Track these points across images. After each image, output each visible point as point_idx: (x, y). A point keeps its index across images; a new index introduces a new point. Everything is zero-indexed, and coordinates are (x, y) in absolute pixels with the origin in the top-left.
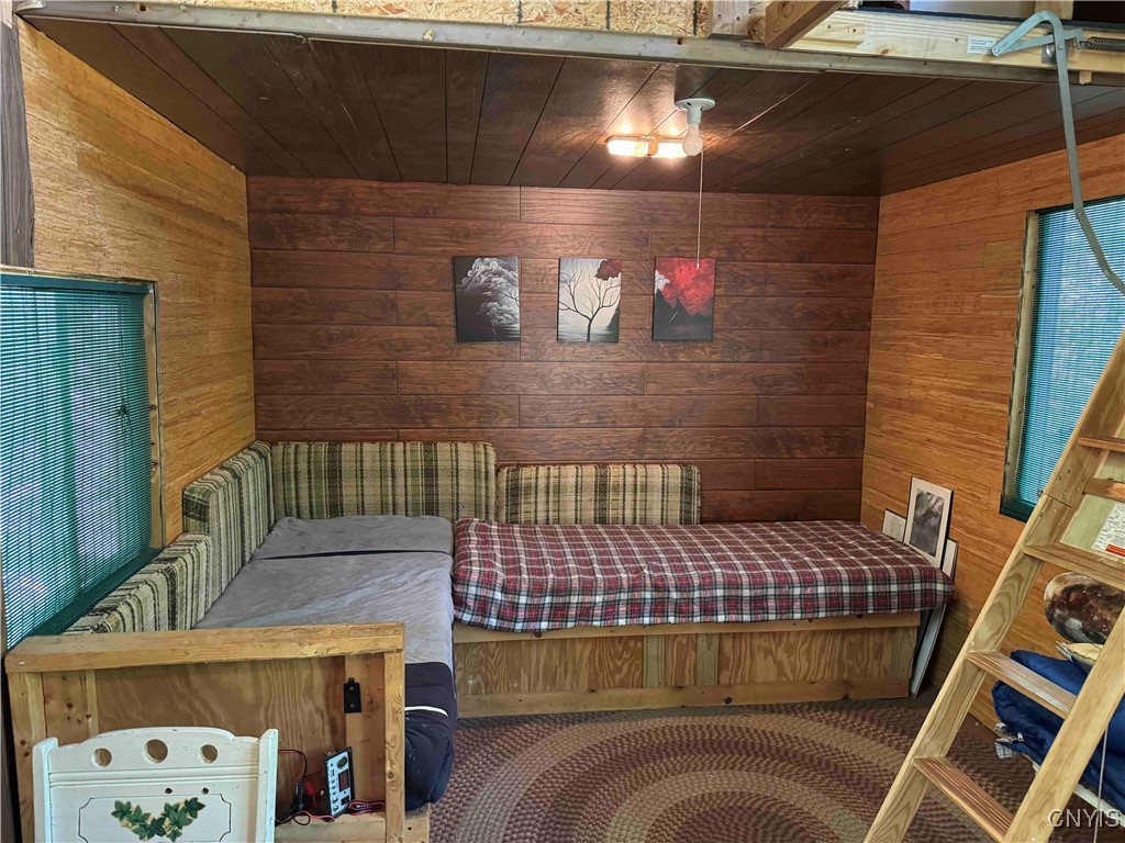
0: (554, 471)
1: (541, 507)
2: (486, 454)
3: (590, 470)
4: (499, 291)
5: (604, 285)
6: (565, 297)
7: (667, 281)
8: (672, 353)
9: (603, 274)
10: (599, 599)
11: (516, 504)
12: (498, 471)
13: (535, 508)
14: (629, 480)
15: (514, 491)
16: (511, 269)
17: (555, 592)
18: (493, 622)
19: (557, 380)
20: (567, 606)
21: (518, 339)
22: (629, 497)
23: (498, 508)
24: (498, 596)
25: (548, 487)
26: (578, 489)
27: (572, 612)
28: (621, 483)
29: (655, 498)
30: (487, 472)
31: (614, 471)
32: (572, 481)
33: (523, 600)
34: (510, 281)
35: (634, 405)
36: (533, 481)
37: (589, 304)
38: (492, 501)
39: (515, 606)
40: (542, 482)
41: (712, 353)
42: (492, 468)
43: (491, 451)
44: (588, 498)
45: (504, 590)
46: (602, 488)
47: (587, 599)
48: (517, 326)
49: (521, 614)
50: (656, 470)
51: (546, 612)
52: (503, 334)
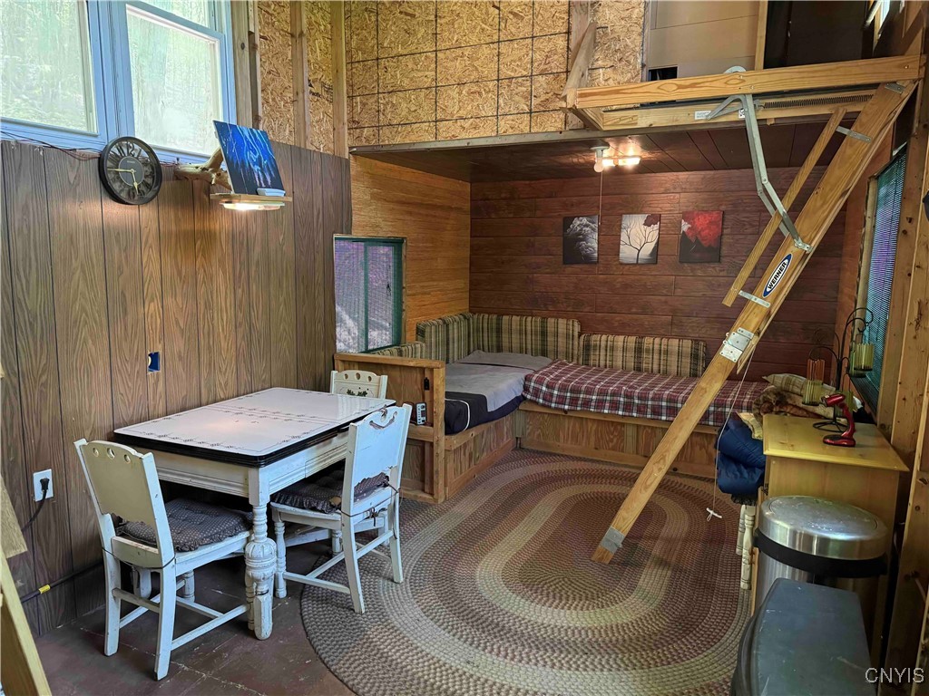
0: (611, 338)
1: (602, 358)
2: (573, 325)
3: (632, 339)
4: (587, 235)
5: (649, 229)
6: (624, 237)
7: (690, 226)
8: (693, 270)
9: (647, 223)
10: (594, 397)
11: (588, 355)
12: (579, 336)
13: (600, 358)
14: (656, 347)
15: (587, 347)
16: (593, 223)
17: (572, 391)
18: (541, 401)
19: (618, 286)
20: (577, 399)
21: (595, 263)
22: (656, 356)
23: (578, 356)
24: (544, 388)
25: (606, 347)
26: (624, 349)
27: (580, 402)
28: (651, 348)
29: (673, 359)
30: (573, 336)
31: (648, 341)
32: (621, 344)
33: (556, 392)
34: (593, 229)
35: (666, 302)
36: (598, 343)
37: (639, 242)
38: (576, 352)
39: (552, 395)
40: (603, 344)
41: (721, 271)
42: (576, 334)
43: (576, 324)
44: (630, 355)
45: (547, 386)
46: (639, 350)
47: (588, 396)
48: (596, 255)
49: (554, 399)
50: (675, 342)
51: (568, 401)
52: (587, 260)
